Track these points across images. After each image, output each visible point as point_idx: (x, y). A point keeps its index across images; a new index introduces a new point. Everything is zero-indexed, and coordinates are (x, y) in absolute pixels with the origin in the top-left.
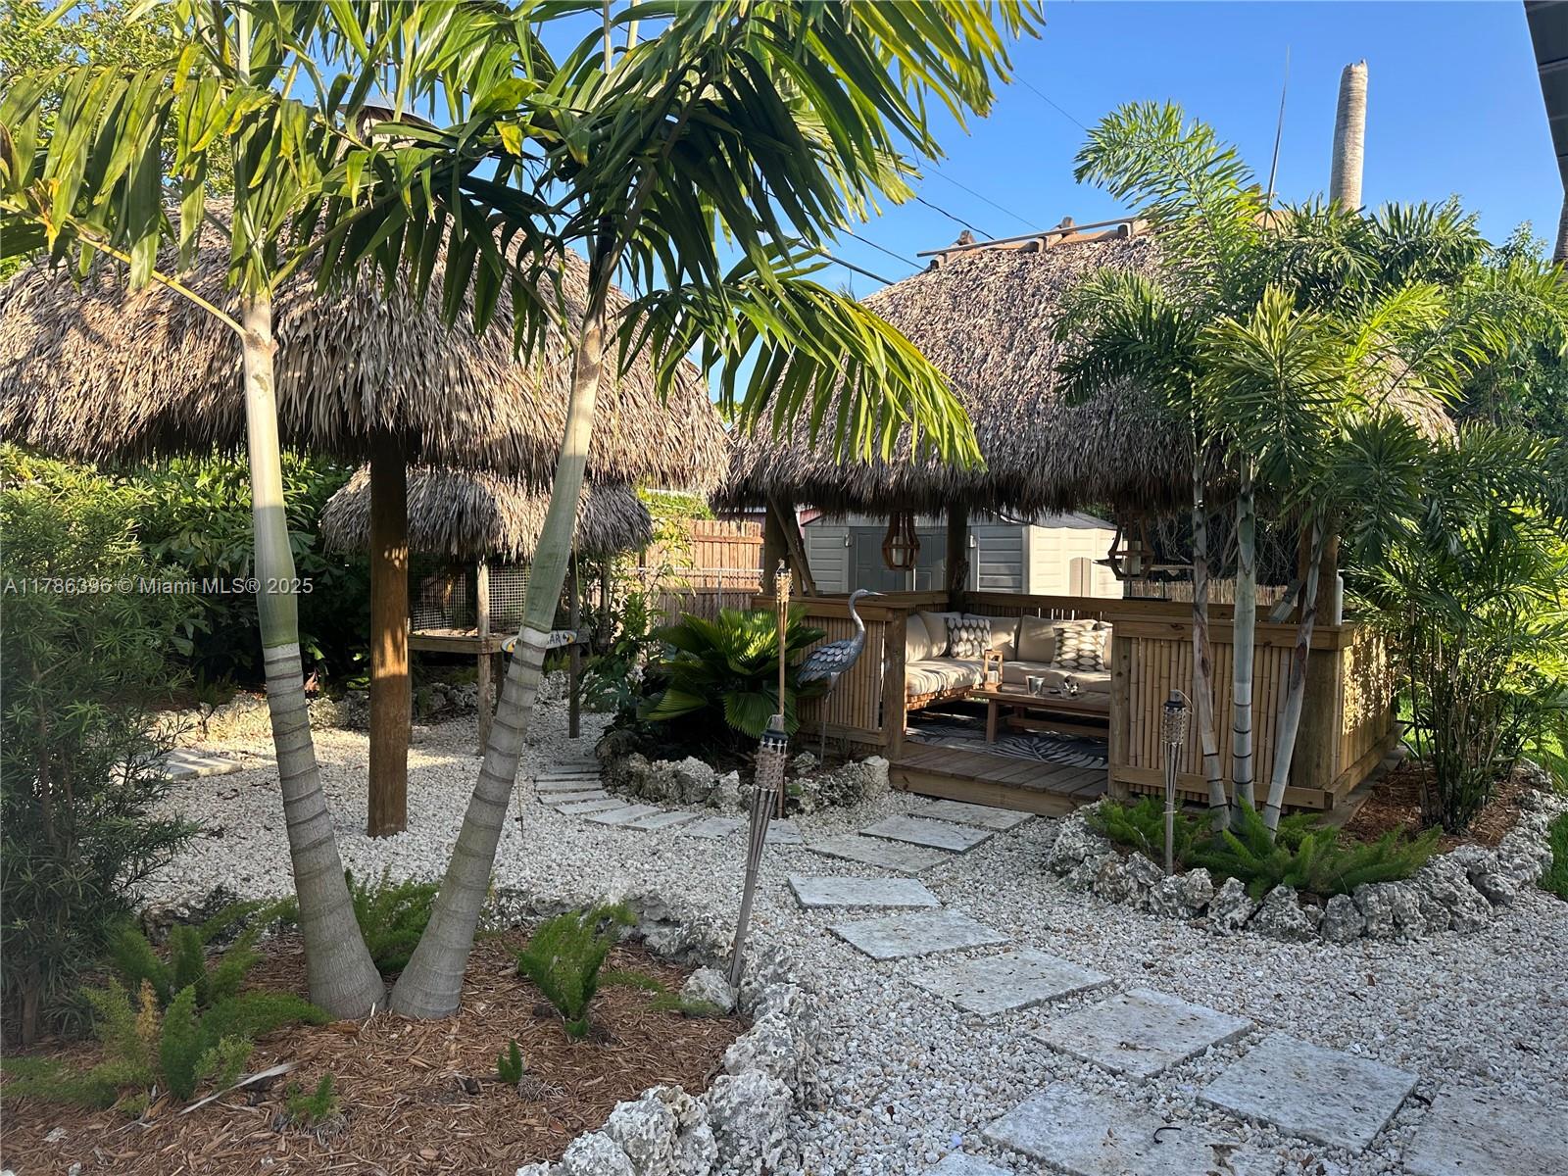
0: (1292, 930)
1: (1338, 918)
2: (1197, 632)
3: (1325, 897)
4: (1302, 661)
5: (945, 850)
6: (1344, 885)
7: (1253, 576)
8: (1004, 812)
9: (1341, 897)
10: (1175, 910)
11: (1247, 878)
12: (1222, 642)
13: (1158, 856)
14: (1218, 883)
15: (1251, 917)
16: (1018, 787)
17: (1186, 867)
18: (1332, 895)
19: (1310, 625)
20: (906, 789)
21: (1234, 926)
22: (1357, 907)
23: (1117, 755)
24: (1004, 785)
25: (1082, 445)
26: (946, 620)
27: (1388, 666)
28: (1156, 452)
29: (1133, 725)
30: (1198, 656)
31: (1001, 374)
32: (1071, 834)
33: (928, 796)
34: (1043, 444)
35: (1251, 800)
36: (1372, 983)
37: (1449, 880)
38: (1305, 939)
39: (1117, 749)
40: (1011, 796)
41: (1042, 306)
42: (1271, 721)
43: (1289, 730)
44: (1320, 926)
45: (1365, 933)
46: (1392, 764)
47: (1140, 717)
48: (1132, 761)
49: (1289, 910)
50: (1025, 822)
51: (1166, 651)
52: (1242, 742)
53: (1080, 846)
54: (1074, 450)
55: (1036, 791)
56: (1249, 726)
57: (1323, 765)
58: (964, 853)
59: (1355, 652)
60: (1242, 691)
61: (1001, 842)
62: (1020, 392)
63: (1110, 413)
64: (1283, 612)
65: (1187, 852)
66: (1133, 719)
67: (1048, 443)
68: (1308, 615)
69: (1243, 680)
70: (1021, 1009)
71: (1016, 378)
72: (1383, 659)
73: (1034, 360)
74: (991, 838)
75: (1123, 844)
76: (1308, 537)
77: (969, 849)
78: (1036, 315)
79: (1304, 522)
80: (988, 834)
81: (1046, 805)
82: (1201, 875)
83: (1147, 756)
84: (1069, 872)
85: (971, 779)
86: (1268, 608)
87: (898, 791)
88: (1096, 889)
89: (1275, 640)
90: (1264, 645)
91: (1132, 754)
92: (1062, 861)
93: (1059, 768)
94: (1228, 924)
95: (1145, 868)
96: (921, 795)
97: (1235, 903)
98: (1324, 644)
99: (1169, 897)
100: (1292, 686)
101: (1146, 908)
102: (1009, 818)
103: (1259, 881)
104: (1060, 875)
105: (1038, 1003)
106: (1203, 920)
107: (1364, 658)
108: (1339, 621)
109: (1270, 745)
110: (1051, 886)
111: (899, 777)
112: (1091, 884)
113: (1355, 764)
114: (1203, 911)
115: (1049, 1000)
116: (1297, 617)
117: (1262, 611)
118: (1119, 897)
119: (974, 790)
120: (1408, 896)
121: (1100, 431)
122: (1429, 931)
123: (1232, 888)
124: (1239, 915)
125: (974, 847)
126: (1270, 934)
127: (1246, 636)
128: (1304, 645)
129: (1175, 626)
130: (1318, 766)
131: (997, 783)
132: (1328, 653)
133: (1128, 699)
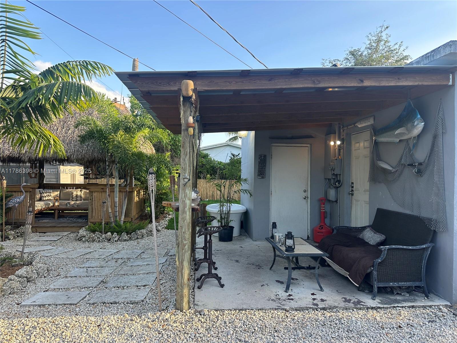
0: (125, 240)
1: (133, 236)
2: (107, 189)
3: (131, 233)
4: (127, 193)
5: (52, 241)
6: (134, 231)
7: (118, 178)
8: (64, 233)
9: (134, 233)
10: (105, 241)
11: (118, 233)
12: (112, 191)
13: (101, 232)
14: (112, 234)
15: (118, 239)
16: (67, 227)
17: (106, 233)
18: (132, 233)
19: (128, 187)
20: (36, 232)
21: (115, 241)
22: (136, 234)
23: (90, 217)
24: (64, 227)
25: (82, 151)
26: (40, 191)
27: (143, 194)
28: (98, 154)
29: (93, 210)
30: (108, 194)
31: (62, 134)
32: (82, 232)
33: (43, 233)
34: (73, 151)
35: (118, 219)
36: (138, 244)
37: (151, 228)
38: (128, 241)
39: (90, 215)
40: (65, 229)
41: (70, 119)
42: (121, 206)
43: (125, 206)
44: (130, 238)
45: (137, 238)
46: (144, 214)
47: (95, 208)
48: (93, 217)
49: (125, 236)
50: (69, 234)
51: (100, 194)
52: (116, 209)
53: (85, 233)
54: (80, 152)
55: (71, 227)
56: (118, 206)
57: (131, 213)
58: (57, 240)
59: (137, 191)
60: (116, 199)
61: (65, 238)
62: (67, 139)
63: (88, 145)
64: (123, 185)
65: (107, 230)
66: (93, 208)
67: (75, 150)
68: (128, 185)
69: (116, 197)
70: (80, 256)
71: (66, 135)
72: (142, 193)
73: (70, 132)
74: (62, 237)
75: (94, 231)
76: (128, 171)
77: (58, 240)
78: (69, 121)
79: (127, 168)
80: (61, 237)
81: (74, 229)
82: (109, 234)
83: (96, 216)
84: (82, 239)
85: (55, 227)
86: (120, 184)
87: (34, 232)
88: (88, 241)
89: (122, 190)
90: (120, 191)
91: (93, 216)
92: (80, 238)
93: (75, 222)
94: (114, 241)
95: (99, 234)
96: (41, 233)
97: (116, 237)
98: (131, 190)
99: (103, 238)
100: (125, 198)
101: (99, 241)
102: (66, 233)
103: (119, 233)
104: (80, 240)
105: (83, 255)
106: (110, 241)
107: (139, 193)
108: (133, 186)
109: (121, 210)
110: (79, 242)
111: (34, 229)
112: (87, 240)
113: (137, 214)
114: (110, 240)
115: (85, 254)
116: (126, 186)
117: (120, 185)
118: (93, 241)
119: (55, 229)
120: (144, 231)
121: (86, 149)
122: (147, 236)
123: (115, 235)
124: (116, 239)
125: (59, 239)
126: (122, 241)
127: (117, 189)
128: (127, 190)
129: (102, 189)
130: (130, 213)
131: (61, 227)
132: (131, 192)
133: (92, 204)
